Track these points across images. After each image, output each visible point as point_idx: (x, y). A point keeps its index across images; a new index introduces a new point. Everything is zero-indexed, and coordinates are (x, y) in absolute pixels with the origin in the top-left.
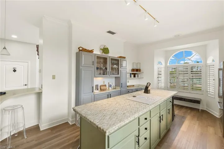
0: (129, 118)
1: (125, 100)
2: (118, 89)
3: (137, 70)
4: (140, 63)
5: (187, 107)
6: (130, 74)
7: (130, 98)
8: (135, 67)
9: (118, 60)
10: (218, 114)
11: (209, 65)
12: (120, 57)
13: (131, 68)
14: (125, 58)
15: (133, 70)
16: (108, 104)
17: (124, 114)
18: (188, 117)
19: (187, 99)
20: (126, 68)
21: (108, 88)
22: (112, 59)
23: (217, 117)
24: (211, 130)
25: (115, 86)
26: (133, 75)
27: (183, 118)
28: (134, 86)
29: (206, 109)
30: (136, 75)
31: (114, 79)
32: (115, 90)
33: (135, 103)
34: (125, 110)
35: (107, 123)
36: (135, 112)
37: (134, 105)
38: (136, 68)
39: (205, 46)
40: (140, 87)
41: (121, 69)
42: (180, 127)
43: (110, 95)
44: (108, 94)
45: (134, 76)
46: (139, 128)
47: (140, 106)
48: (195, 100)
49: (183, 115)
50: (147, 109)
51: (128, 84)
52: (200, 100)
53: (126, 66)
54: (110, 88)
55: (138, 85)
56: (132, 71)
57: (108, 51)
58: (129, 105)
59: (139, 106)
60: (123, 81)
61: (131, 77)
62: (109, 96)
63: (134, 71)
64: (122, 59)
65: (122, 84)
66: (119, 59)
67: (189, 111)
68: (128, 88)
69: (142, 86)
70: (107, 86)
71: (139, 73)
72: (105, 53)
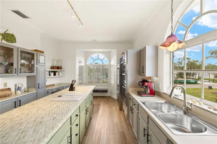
0: (63, 121)
1: (49, 103)
2: (33, 91)
3: (58, 68)
4: (61, 60)
5: (100, 97)
6: (49, 72)
7: (56, 99)
8: (55, 64)
9: (33, 55)
10: (116, 97)
11: (112, 65)
12: (35, 50)
13: (50, 65)
14: (43, 52)
15: (52, 67)
16: (23, 113)
17: (54, 118)
18: (102, 104)
19: (100, 91)
20: (44, 65)
21: (14, 93)
22: (22, 52)
23: (116, 99)
24: (114, 108)
25: (28, 88)
26: (53, 73)
27: (99, 105)
28: (54, 85)
29: (110, 95)
30: (57, 73)
31: (25, 79)
32: (26, 94)
33: (63, 103)
34: (54, 114)
35: (32, 139)
36: (67, 113)
37: (63, 106)
38: (57, 65)
39: (110, 52)
40: (62, 86)
41: (37, 66)
42: (98, 113)
43: (20, 101)
44: (14, 101)
45: (55, 75)
46: (71, 128)
47: (69, 104)
48: (105, 90)
49: (98, 103)
50: (77, 106)
51: (47, 84)
52: (107, 90)
53: (44, 62)
54: (19, 92)
55: (59, 84)
56: (51, 69)
57: (15, 39)
58: (57, 107)
59: (69, 106)
60: (40, 80)
61: (50, 75)
62: (18, 103)
63: (54, 69)
64: (39, 53)
65: (39, 84)
66: (35, 53)
67: (102, 99)
68: (47, 89)
69: (64, 85)
70: (13, 90)
71: (59, 71)
72: (7, 41)
